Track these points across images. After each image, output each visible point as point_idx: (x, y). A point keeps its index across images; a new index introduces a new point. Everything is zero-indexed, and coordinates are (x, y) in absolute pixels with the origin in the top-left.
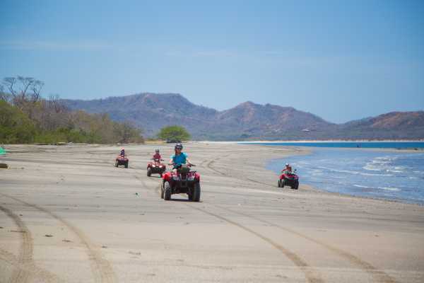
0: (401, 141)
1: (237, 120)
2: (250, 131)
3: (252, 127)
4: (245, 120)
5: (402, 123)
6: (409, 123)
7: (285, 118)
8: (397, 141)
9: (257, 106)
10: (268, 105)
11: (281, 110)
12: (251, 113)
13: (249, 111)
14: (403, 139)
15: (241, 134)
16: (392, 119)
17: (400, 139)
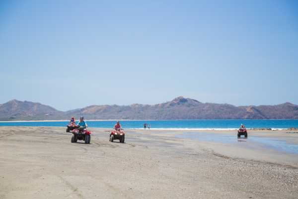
0: (99, 120)
1: (8, 109)
2: (15, 115)
3: (16, 113)
4: (12, 109)
5: (98, 111)
6: (102, 111)
7: (35, 108)
8: (97, 120)
9: (20, 102)
10: (26, 102)
11: (33, 104)
12: (16, 106)
13: (15, 104)
14: (100, 119)
15: (9, 117)
16: (93, 108)
17: (98, 119)
